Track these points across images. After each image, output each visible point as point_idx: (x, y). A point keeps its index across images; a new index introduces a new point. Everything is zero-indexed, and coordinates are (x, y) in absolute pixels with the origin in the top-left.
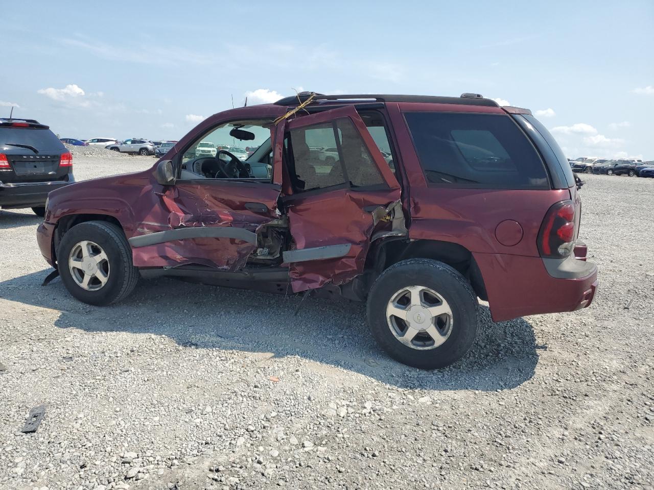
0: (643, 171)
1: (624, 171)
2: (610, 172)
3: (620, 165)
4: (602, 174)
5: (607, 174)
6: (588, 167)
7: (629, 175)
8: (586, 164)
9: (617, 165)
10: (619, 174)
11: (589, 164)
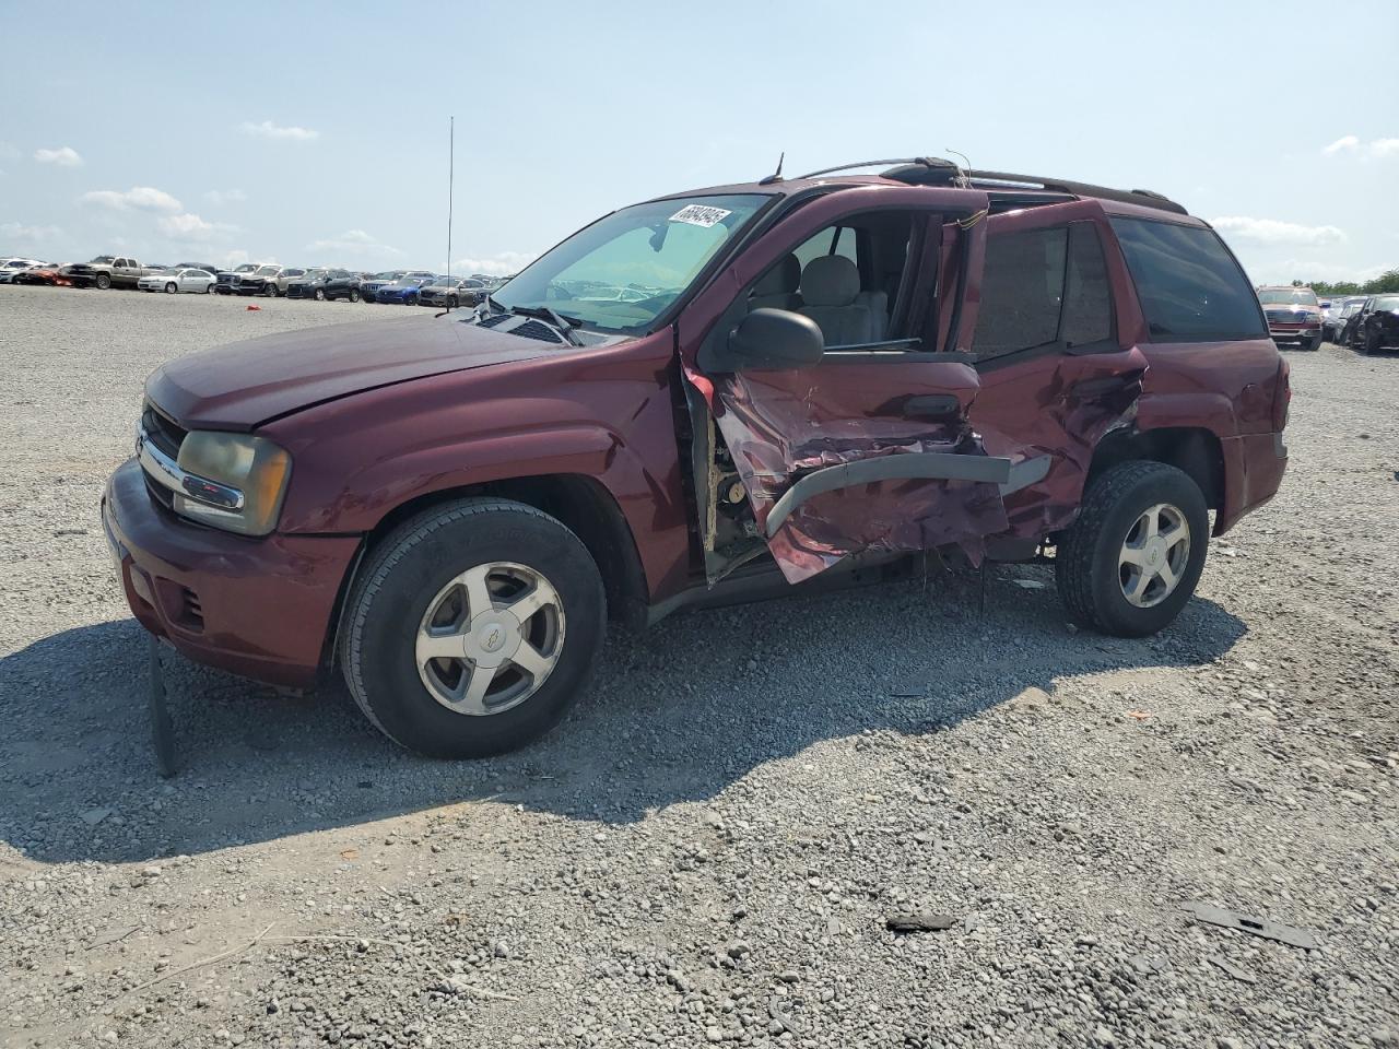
0: (382, 292)
1: (342, 291)
2: (320, 295)
3: (336, 280)
4: (305, 298)
5: (316, 299)
6: (268, 284)
7: (351, 300)
8: (265, 277)
9: (329, 279)
10: (331, 299)
11: (269, 279)
